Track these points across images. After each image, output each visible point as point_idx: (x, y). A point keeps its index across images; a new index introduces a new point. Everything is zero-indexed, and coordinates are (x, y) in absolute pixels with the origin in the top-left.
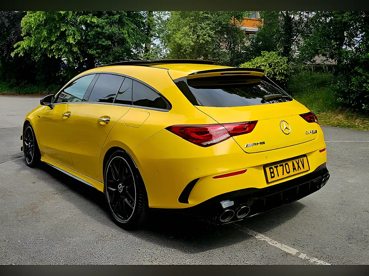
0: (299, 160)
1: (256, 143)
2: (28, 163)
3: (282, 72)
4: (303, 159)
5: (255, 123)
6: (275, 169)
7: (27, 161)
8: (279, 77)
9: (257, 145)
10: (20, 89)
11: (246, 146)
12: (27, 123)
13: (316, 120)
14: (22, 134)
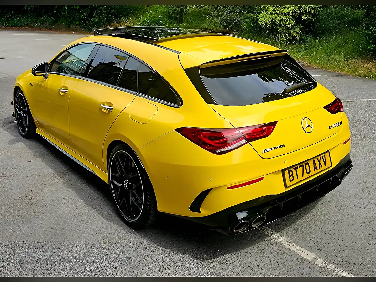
0: (320, 157)
1: (275, 147)
2: (22, 134)
3: (309, 10)
4: (325, 155)
5: (274, 124)
6: (294, 171)
7: (21, 132)
8: (306, 17)
9: (276, 149)
10: (7, 20)
11: (263, 152)
12: (17, 89)
13: (341, 110)
14: (13, 100)
